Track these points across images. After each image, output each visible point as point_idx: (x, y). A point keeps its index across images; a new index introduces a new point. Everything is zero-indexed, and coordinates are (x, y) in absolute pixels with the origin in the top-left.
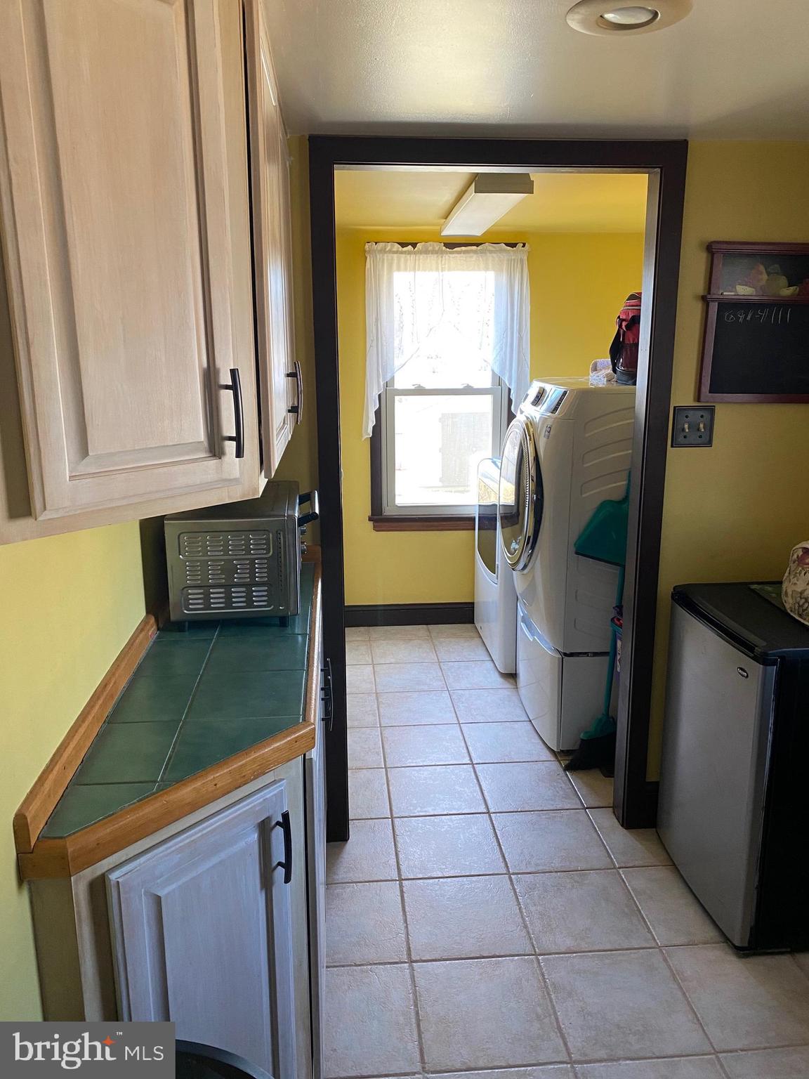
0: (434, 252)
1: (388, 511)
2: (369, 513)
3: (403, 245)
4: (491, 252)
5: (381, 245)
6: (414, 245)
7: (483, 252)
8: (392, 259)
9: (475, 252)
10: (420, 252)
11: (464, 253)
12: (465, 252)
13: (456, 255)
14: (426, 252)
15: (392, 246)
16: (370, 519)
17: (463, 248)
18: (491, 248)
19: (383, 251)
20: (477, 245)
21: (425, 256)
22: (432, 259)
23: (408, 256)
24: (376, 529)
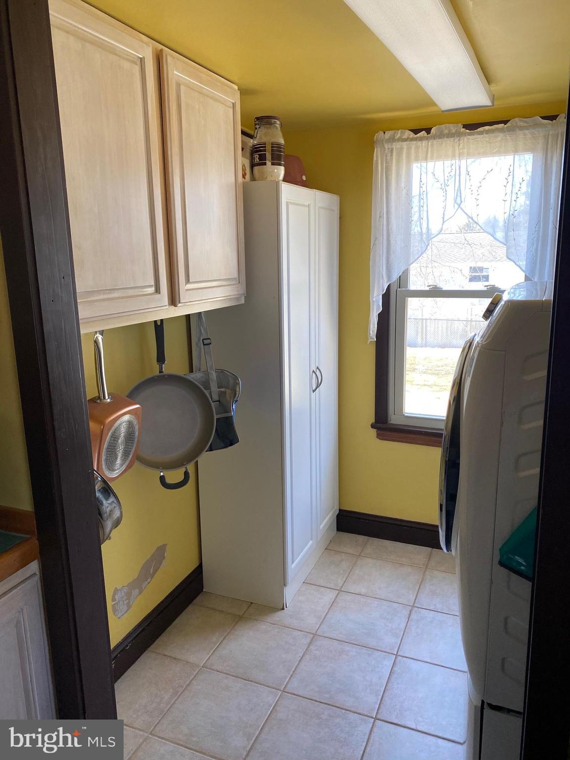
0: (450, 135)
1: (394, 419)
2: (372, 420)
3: (416, 131)
4: (521, 128)
5: (388, 134)
6: (428, 131)
7: (512, 130)
8: (402, 149)
9: (502, 130)
10: (434, 137)
11: (487, 134)
12: (487, 132)
13: (478, 136)
14: (441, 136)
15: (402, 133)
16: (373, 426)
17: (487, 128)
18: (522, 124)
19: (392, 140)
20: (505, 122)
21: (440, 140)
22: (448, 143)
23: (419, 143)
24: (380, 436)
